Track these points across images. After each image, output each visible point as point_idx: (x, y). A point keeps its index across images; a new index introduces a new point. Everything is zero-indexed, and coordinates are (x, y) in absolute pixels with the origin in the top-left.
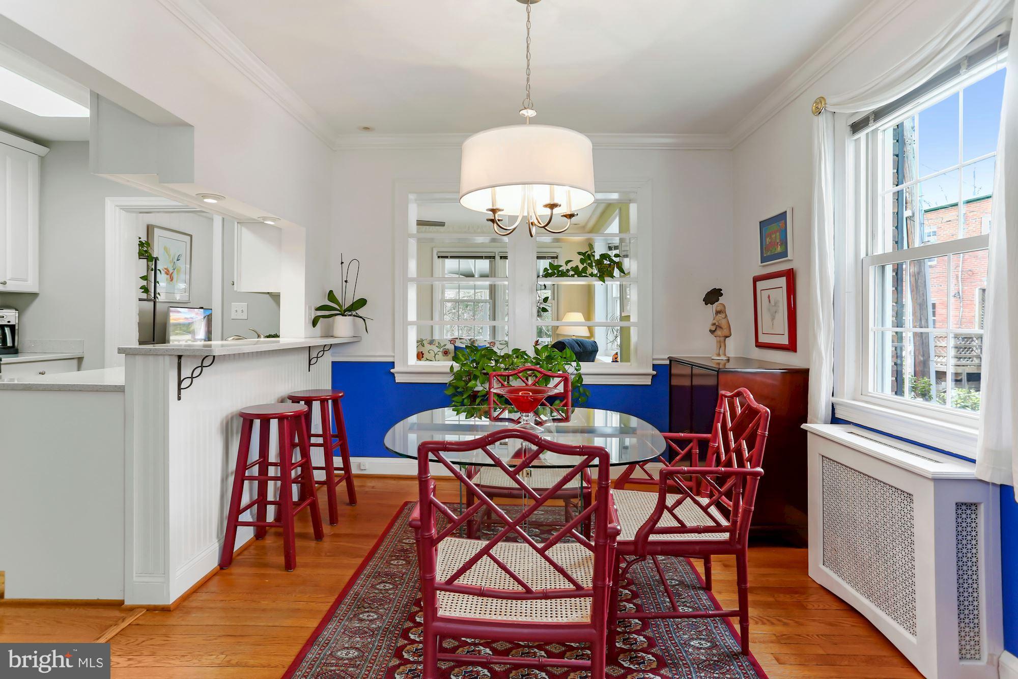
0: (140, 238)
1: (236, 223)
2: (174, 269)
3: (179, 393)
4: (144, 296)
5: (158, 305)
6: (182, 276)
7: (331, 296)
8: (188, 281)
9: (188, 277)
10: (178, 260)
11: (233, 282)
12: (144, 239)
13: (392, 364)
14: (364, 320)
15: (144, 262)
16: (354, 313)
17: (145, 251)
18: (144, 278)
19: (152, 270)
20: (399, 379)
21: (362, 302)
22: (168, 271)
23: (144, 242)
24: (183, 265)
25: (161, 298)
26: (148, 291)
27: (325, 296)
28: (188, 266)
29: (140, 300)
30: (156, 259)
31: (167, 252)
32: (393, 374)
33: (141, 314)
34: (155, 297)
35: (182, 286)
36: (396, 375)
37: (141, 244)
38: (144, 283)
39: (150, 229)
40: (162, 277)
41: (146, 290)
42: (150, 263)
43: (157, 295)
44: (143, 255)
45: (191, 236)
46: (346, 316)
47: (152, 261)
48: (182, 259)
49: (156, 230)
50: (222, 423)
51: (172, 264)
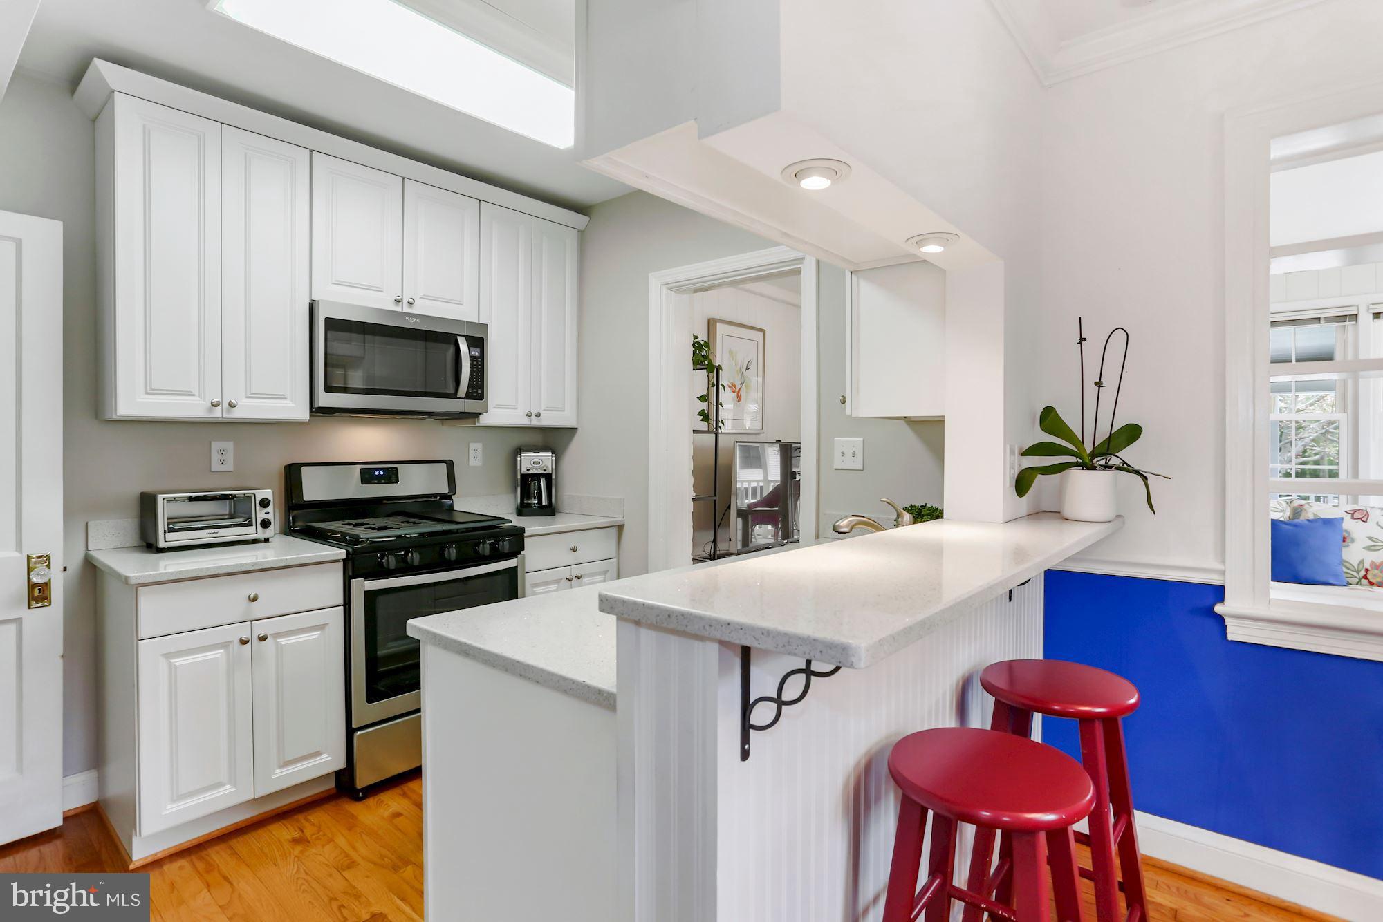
0: (696, 337)
1: (848, 274)
2: (742, 384)
3: (745, 739)
4: (704, 426)
5: (720, 437)
6: (753, 394)
7: (1049, 419)
8: (760, 401)
9: (760, 394)
10: (747, 369)
11: (844, 397)
12: (703, 338)
13: (1218, 592)
14: (1145, 479)
15: (703, 374)
16: (1114, 461)
17: (702, 356)
18: (703, 398)
19: (713, 386)
20: (1235, 632)
21: (1132, 433)
22: (735, 386)
23: (702, 343)
24: (754, 378)
25: (727, 427)
26: (709, 417)
27: (1034, 419)
28: (760, 380)
29: (695, 432)
30: (719, 368)
31: (733, 359)
32: (1220, 619)
33: (697, 453)
34: (717, 427)
35: (753, 407)
36: (1228, 621)
37: (697, 346)
38: (704, 406)
39: (711, 324)
40: (726, 397)
41: (705, 416)
42: (711, 374)
43: (720, 424)
44: (702, 363)
45: (764, 332)
46: (1094, 468)
47: (713, 372)
48: (753, 367)
49: (719, 326)
50: (846, 785)
51: (740, 375)
